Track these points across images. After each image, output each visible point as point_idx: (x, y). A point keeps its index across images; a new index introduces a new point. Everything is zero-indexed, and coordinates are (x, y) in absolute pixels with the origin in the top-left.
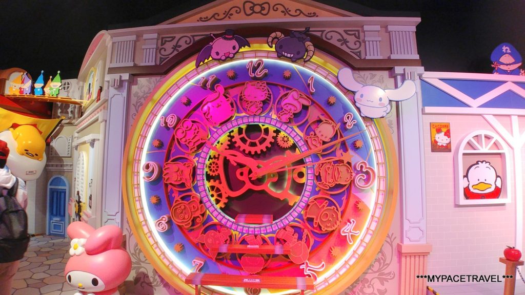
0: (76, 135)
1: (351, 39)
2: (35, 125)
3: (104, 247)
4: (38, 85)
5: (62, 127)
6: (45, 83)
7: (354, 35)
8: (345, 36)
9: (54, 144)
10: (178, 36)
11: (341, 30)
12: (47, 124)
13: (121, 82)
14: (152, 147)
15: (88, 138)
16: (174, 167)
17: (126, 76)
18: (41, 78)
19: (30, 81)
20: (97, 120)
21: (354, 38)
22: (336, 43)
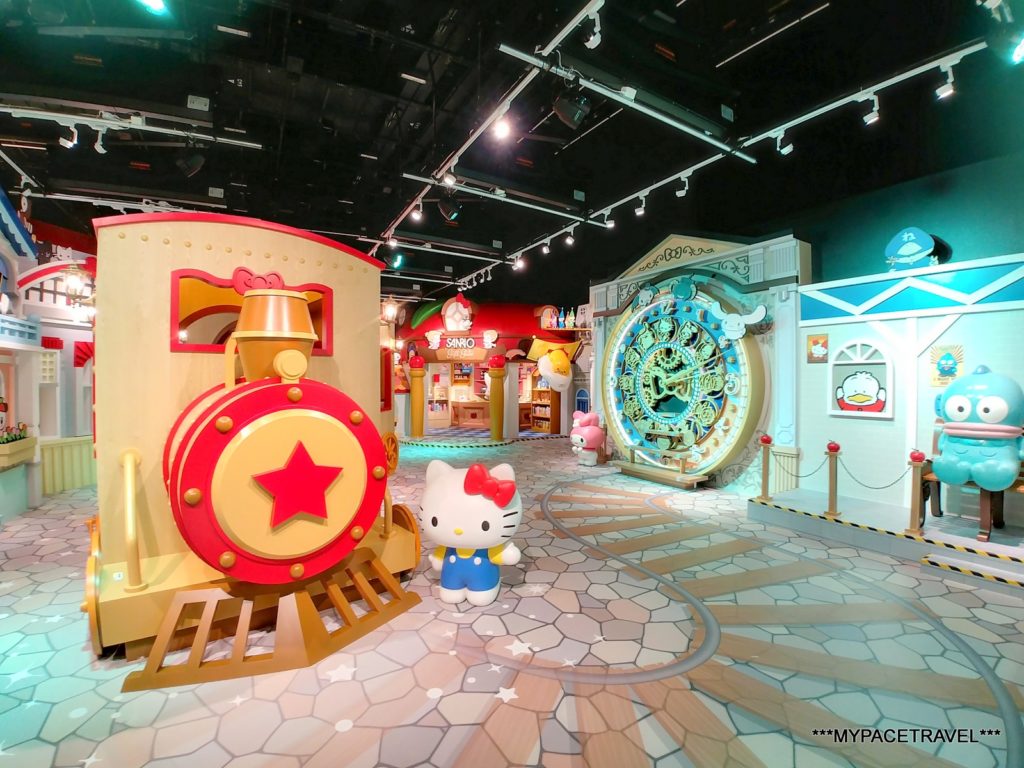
1: (741, 265)
2: (562, 349)
4: (561, 320)
5: (583, 347)
6: (565, 318)
7: (744, 260)
8: (737, 263)
9: (577, 363)
10: (629, 283)
11: (733, 259)
12: (571, 347)
13: (600, 323)
14: (615, 367)
16: (625, 378)
17: (602, 318)
18: (562, 313)
19: (555, 318)
21: (744, 264)
22: (729, 272)
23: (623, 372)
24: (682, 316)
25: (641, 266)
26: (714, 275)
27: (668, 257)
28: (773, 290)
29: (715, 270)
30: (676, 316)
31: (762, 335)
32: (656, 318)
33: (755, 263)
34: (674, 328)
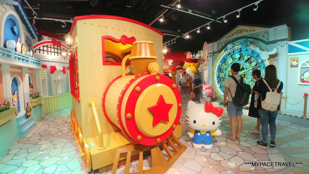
0: (203, 66)
1: (266, 35)
2: (194, 65)
3: (208, 88)
4: (194, 56)
5: (200, 64)
6: (195, 55)
7: (267, 33)
8: (264, 34)
9: (198, 69)
10: (222, 43)
11: (263, 33)
12: (196, 64)
13: (211, 56)
14: (217, 70)
15: (205, 68)
16: (221, 74)
17: (212, 54)
18: (194, 54)
19: (192, 55)
20: (207, 64)
21: (267, 35)
22: (261, 38)
23: (220, 72)
24: (244, 53)
25: (227, 36)
26: (256, 39)
27: (237, 33)
28: (278, 43)
29: (256, 37)
30: (241, 52)
31: (274, 58)
32: (233, 53)
33: (271, 34)
34: (241, 56)
